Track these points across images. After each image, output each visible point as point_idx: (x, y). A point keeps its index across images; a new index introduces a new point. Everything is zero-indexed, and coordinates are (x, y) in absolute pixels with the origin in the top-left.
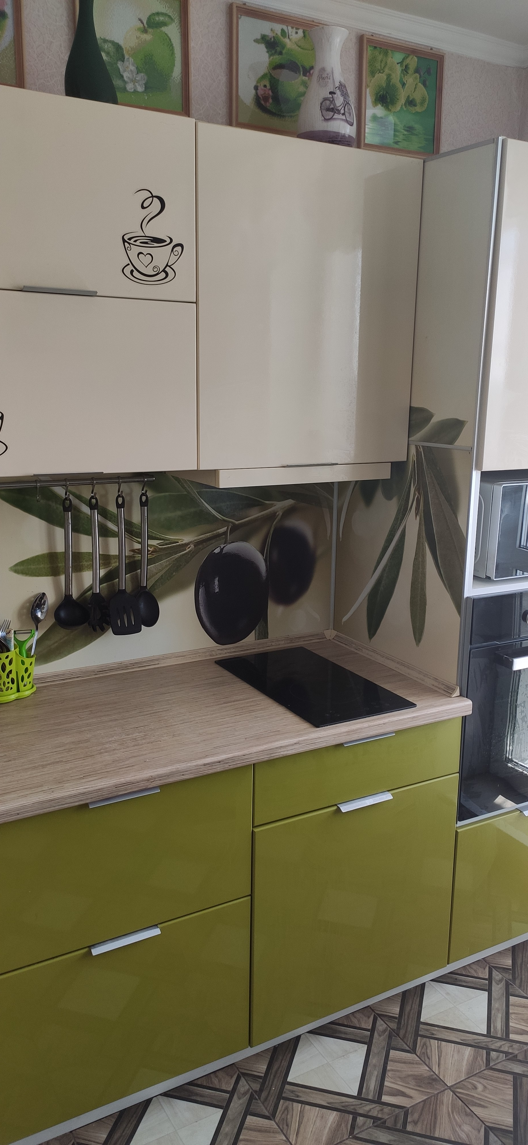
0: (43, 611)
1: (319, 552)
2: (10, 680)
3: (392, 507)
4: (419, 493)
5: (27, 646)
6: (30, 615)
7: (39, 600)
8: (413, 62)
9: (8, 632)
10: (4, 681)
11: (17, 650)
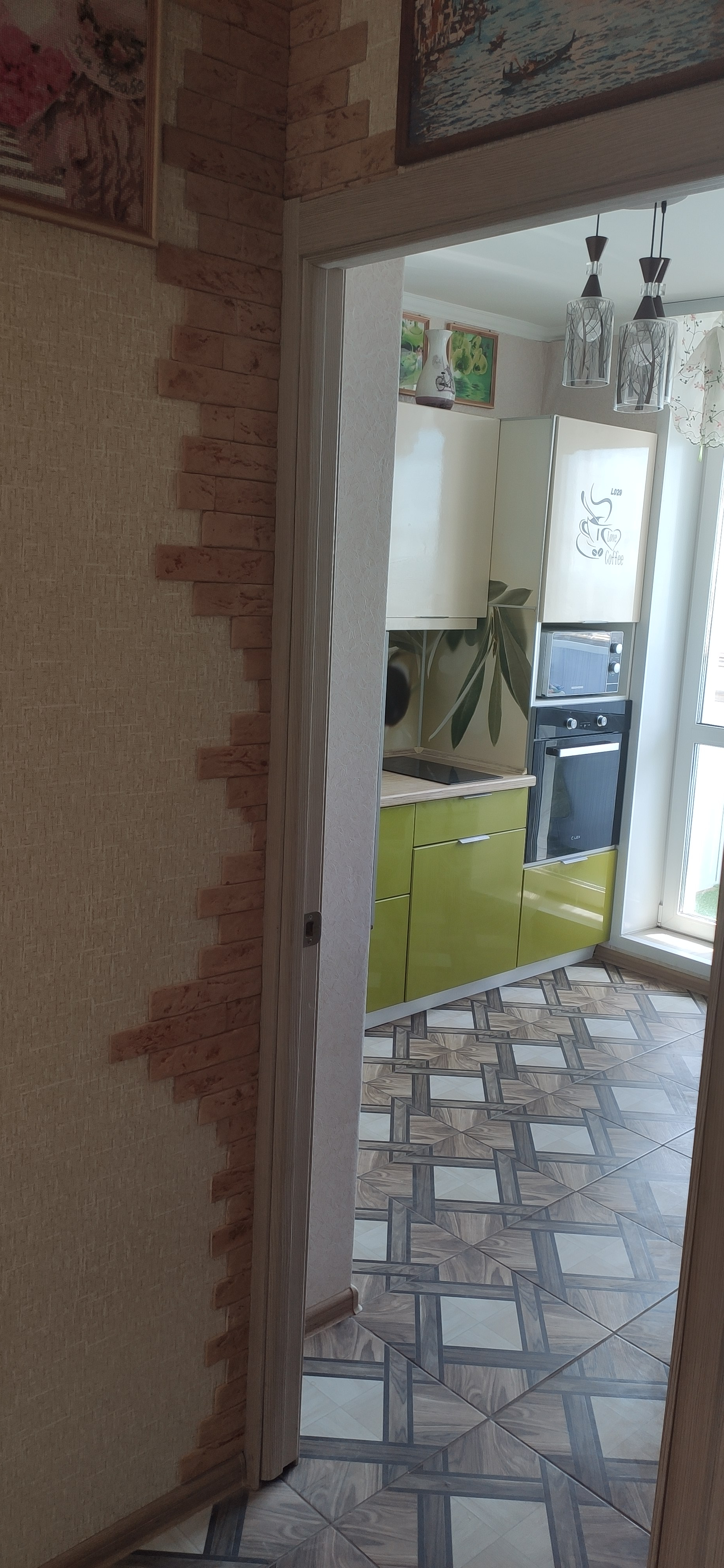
1: (413, 687)
3: (475, 650)
4: (496, 639)
8: (479, 340)
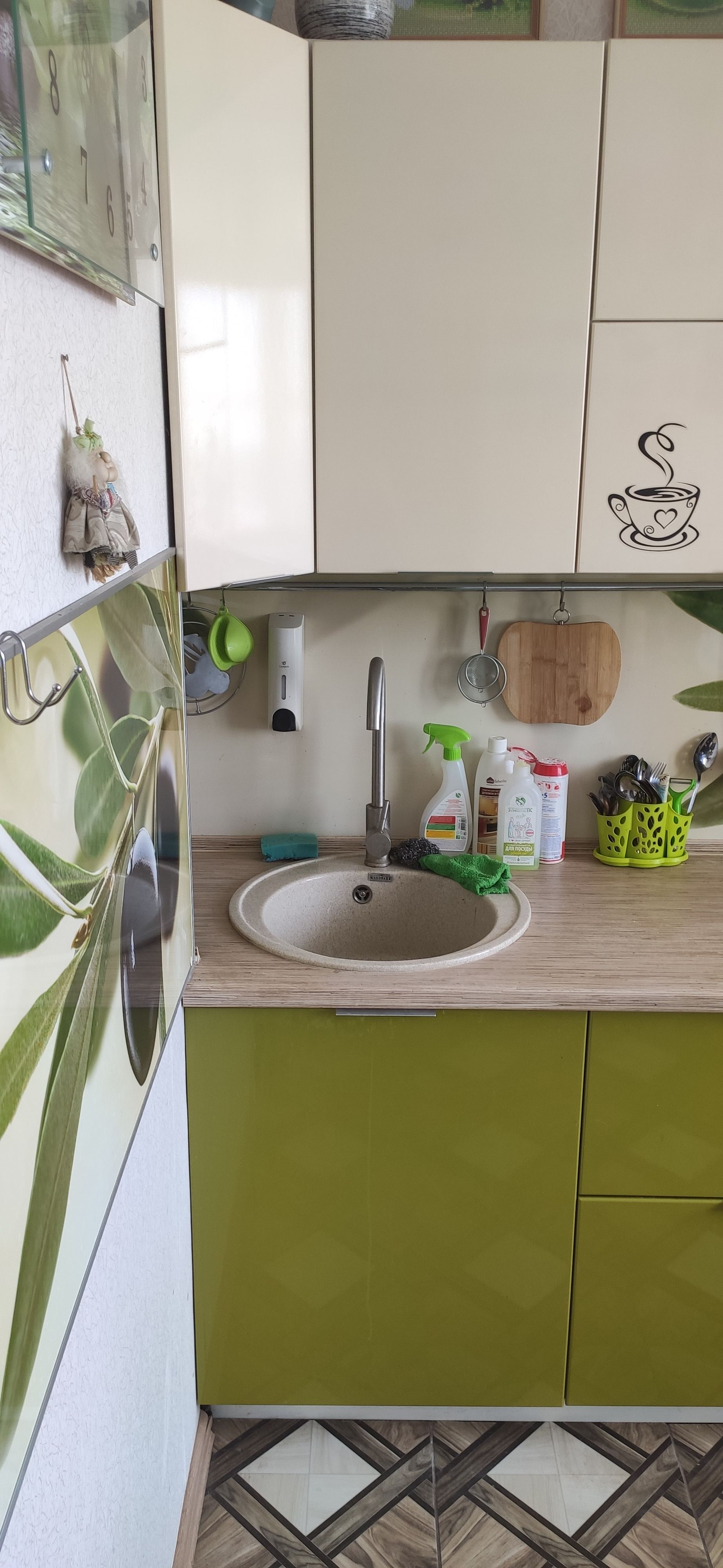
0: (710, 757)
2: (656, 840)
5: (683, 799)
6: (692, 761)
7: (707, 743)
9: (663, 778)
10: (649, 840)
11: (671, 803)
